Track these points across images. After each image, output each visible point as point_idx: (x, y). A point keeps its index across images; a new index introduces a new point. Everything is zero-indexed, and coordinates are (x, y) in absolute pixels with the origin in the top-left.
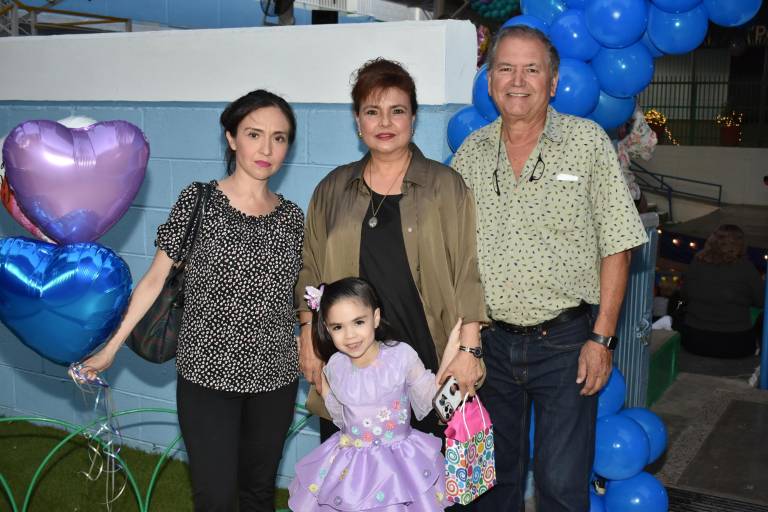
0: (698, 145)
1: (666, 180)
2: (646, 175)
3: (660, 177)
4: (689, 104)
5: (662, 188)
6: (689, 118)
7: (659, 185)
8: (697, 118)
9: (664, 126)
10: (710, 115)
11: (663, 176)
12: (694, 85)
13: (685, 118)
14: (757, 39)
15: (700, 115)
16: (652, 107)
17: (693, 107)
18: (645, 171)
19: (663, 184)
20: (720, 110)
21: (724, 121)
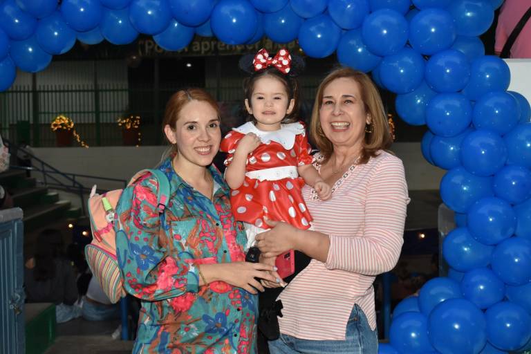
0: (104, 145)
1: (77, 179)
2: (58, 175)
3: (71, 177)
4: (94, 110)
5: (74, 186)
6: (94, 121)
7: (71, 183)
8: (101, 122)
9: (72, 129)
10: (112, 118)
11: (74, 175)
12: (97, 91)
13: (90, 122)
14: (147, 51)
15: (104, 119)
16: (60, 113)
17: (97, 112)
18: (57, 172)
19: (75, 182)
20: (120, 114)
21: (124, 124)
